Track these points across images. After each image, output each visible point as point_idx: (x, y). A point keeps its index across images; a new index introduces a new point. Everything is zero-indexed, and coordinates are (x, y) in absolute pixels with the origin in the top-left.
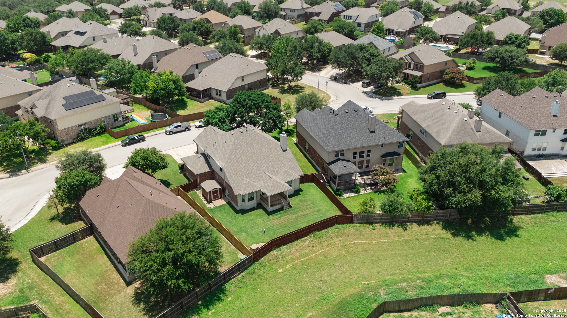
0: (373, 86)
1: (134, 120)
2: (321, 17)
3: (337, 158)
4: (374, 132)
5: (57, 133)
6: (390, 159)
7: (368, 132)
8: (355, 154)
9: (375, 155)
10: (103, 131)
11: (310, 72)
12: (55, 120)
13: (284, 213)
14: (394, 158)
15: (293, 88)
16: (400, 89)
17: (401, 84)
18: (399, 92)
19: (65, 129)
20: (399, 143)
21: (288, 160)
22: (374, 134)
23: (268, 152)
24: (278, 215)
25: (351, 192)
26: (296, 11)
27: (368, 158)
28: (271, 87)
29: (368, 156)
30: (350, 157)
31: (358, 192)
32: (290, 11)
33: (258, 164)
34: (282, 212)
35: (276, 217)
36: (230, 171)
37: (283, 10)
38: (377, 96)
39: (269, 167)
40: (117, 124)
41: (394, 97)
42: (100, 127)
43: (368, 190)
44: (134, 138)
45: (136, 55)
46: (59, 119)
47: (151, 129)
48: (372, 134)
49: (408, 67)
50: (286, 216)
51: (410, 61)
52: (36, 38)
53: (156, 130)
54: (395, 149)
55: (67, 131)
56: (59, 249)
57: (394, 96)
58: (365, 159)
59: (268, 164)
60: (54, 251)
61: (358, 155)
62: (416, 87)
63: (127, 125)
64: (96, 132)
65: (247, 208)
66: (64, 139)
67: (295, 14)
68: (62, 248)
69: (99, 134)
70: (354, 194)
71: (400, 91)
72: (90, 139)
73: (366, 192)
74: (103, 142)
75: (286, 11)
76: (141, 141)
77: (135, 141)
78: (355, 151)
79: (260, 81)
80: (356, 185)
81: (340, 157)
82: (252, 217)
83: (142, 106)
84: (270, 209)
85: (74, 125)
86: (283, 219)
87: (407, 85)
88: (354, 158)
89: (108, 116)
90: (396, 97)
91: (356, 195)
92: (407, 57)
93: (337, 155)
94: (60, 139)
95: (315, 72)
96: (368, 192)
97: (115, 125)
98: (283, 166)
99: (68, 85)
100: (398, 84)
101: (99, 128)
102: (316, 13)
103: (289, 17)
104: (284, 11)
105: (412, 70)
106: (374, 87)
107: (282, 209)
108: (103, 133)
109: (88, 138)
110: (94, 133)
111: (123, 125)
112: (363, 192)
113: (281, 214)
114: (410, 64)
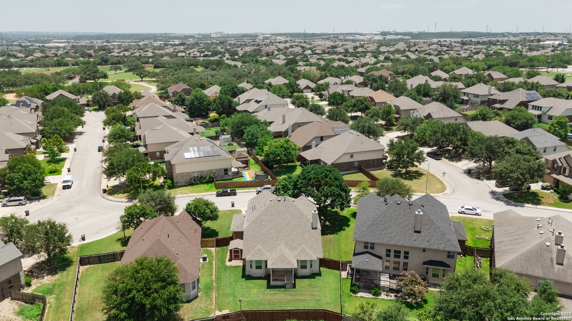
0: (508, 188)
1: (243, 176)
2: (506, 105)
3: (366, 250)
4: (419, 232)
5: (174, 175)
6: (433, 268)
7: (411, 231)
8: (389, 251)
9: (416, 260)
10: (210, 181)
11: (447, 160)
12: (174, 165)
13: (283, 291)
14: (439, 269)
15: (412, 173)
16: (542, 197)
17: (549, 191)
18: (539, 200)
19: (181, 174)
20: (449, 252)
21: (313, 239)
22: (419, 234)
23: (295, 225)
24: (276, 291)
25: (369, 293)
26: (480, 97)
27: (406, 261)
28: (387, 169)
29: (406, 257)
30: (383, 254)
31: (376, 294)
32: (474, 97)
33: (280, 235)
34: (282, 289)
35: (272, 292)
36: (249, 235)
37: (466, 94)
38: (506, 199)
39: (289, 240)
40: (226, 177)
41: (527, 205)
42: (210, 177)
43: (391, 296)
44: (227, 191)
45: (284, 123)
46: (178, 164)
47: (248, 187)
48: (416, 234)
49: (562, 172)
50: (282, 295)
51: (565, 165)
52: (224, 102)
53: (252, 188)
54: (443, 258)
55: (182, 175)
56: (101, 263)
57: (528, 203)
58: (402, 260)
59: (290, 237)
60: (97, 264)
61: (392, 254)
62: (567, 198)
63: (234, 180)
64: (205, 181)
65: (254, 275)
66: (179, 181)
67: (479, 100)
68: (104, 263)
69: (208, 182)
70: (371, 296)
71: (542, 199)
72: (199, 185)
73: (386, 298)
74: (206, 190)
75: (469, 96)
76: (232, 195)
77: (226, 194)
78: (389, 249)
79: (374, 161)
80: (378, 286)
81: (369, 250)
82: (251, 286)
83: (259, 166)
84: (272, 283)
85: (189, 171)
86: (277, 297)
87: (555, 193)
88: (388, 256)
89: (219, 169)
90: (530, 205)
91: (372, 297)
92: (561, 160)
93: (366, 247)
94: (175, 180)
95: (452, 161)
96: (389, 298)
97: (224, 178)
98: (304, 244)
99: (197, 139)
100: (546, 191)
101: (208, 178)
102: (500, 100)
103: (472, 102)
104: (468, 96)
105: (566, 177)
106: (510, 190)
107: (283, 287)
108: (211, 182)
109: (197, 184)
110: (203, 181)
111: (231, 179)
112: (383, 296)
113: (279, 291)
114: (565, 169)
